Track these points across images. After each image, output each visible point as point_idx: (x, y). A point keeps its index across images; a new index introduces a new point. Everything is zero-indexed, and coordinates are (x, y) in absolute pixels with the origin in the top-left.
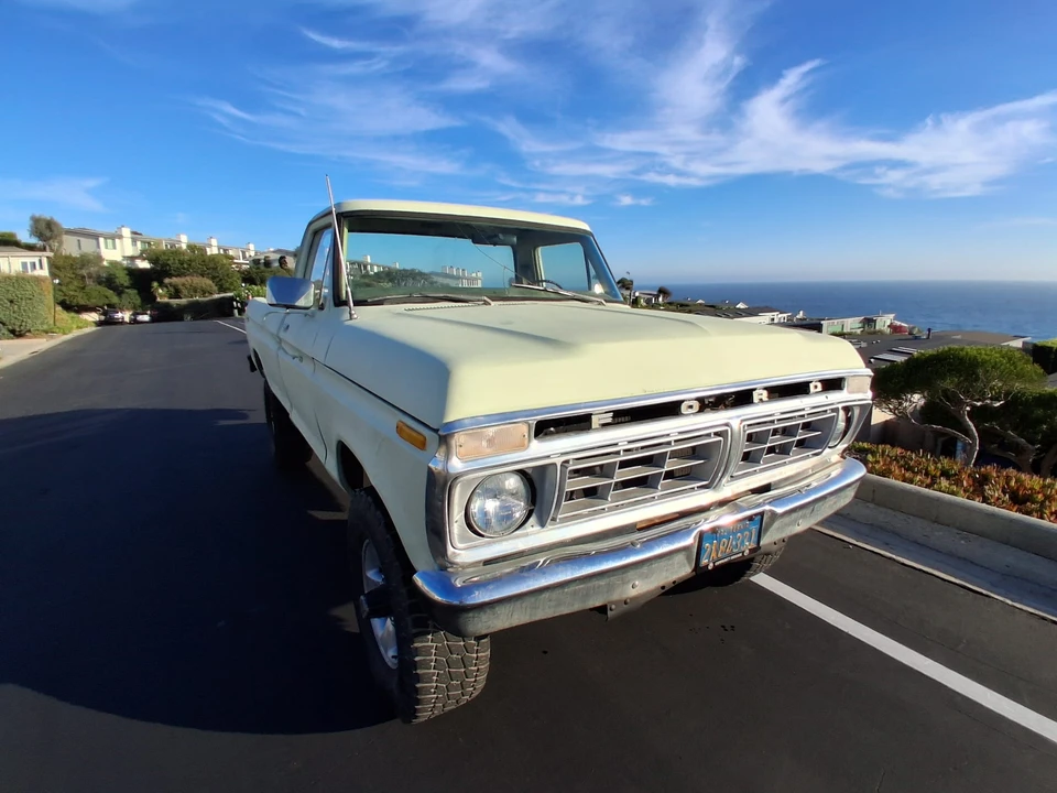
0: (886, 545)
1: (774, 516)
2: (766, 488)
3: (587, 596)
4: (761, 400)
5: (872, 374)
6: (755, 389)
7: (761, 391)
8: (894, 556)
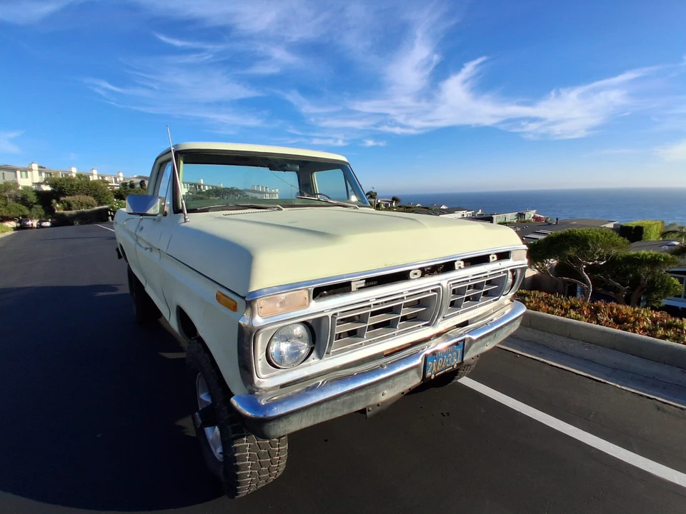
0: (540, 354)
1: (471, 341)
2: (465, 324)
3: (352, 403)
5: (527, 248)
6: (455, 261)
8: (545, 361)
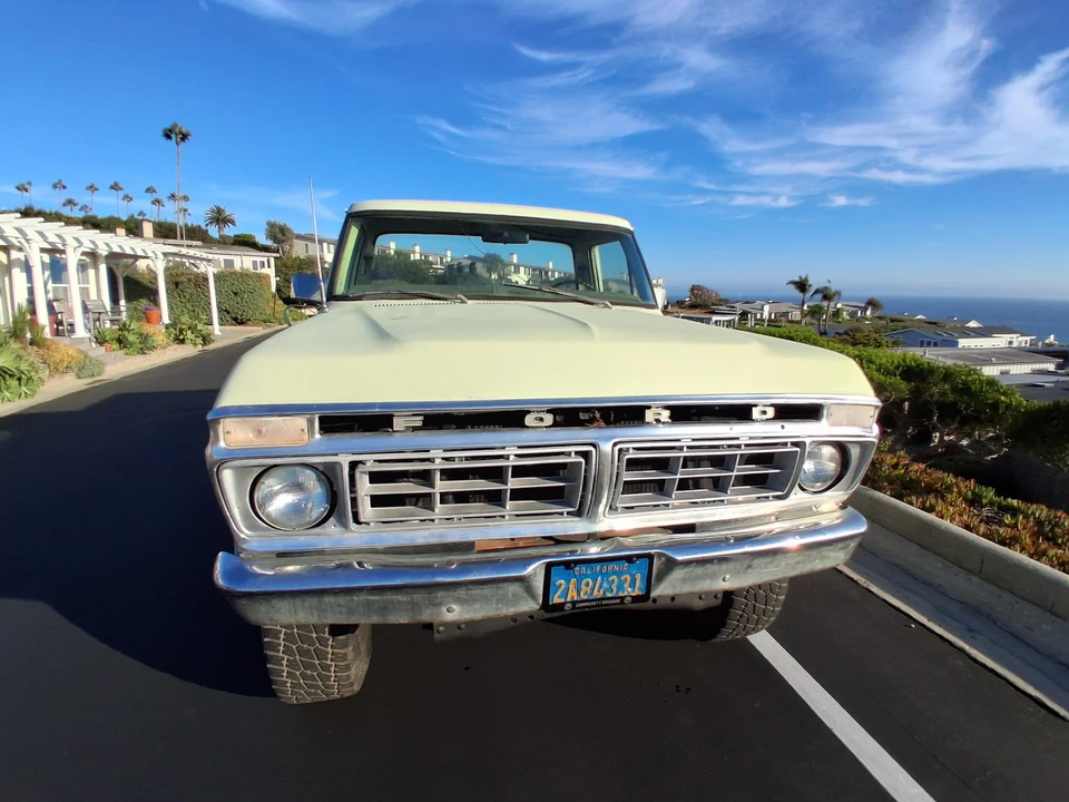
1: (671, 564)
4: (658, 421)
5: (880, 404)
6: (649, 407)
7: (660, 410)
